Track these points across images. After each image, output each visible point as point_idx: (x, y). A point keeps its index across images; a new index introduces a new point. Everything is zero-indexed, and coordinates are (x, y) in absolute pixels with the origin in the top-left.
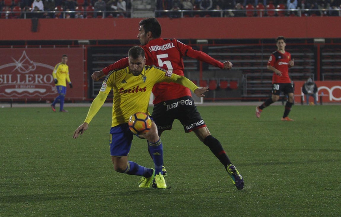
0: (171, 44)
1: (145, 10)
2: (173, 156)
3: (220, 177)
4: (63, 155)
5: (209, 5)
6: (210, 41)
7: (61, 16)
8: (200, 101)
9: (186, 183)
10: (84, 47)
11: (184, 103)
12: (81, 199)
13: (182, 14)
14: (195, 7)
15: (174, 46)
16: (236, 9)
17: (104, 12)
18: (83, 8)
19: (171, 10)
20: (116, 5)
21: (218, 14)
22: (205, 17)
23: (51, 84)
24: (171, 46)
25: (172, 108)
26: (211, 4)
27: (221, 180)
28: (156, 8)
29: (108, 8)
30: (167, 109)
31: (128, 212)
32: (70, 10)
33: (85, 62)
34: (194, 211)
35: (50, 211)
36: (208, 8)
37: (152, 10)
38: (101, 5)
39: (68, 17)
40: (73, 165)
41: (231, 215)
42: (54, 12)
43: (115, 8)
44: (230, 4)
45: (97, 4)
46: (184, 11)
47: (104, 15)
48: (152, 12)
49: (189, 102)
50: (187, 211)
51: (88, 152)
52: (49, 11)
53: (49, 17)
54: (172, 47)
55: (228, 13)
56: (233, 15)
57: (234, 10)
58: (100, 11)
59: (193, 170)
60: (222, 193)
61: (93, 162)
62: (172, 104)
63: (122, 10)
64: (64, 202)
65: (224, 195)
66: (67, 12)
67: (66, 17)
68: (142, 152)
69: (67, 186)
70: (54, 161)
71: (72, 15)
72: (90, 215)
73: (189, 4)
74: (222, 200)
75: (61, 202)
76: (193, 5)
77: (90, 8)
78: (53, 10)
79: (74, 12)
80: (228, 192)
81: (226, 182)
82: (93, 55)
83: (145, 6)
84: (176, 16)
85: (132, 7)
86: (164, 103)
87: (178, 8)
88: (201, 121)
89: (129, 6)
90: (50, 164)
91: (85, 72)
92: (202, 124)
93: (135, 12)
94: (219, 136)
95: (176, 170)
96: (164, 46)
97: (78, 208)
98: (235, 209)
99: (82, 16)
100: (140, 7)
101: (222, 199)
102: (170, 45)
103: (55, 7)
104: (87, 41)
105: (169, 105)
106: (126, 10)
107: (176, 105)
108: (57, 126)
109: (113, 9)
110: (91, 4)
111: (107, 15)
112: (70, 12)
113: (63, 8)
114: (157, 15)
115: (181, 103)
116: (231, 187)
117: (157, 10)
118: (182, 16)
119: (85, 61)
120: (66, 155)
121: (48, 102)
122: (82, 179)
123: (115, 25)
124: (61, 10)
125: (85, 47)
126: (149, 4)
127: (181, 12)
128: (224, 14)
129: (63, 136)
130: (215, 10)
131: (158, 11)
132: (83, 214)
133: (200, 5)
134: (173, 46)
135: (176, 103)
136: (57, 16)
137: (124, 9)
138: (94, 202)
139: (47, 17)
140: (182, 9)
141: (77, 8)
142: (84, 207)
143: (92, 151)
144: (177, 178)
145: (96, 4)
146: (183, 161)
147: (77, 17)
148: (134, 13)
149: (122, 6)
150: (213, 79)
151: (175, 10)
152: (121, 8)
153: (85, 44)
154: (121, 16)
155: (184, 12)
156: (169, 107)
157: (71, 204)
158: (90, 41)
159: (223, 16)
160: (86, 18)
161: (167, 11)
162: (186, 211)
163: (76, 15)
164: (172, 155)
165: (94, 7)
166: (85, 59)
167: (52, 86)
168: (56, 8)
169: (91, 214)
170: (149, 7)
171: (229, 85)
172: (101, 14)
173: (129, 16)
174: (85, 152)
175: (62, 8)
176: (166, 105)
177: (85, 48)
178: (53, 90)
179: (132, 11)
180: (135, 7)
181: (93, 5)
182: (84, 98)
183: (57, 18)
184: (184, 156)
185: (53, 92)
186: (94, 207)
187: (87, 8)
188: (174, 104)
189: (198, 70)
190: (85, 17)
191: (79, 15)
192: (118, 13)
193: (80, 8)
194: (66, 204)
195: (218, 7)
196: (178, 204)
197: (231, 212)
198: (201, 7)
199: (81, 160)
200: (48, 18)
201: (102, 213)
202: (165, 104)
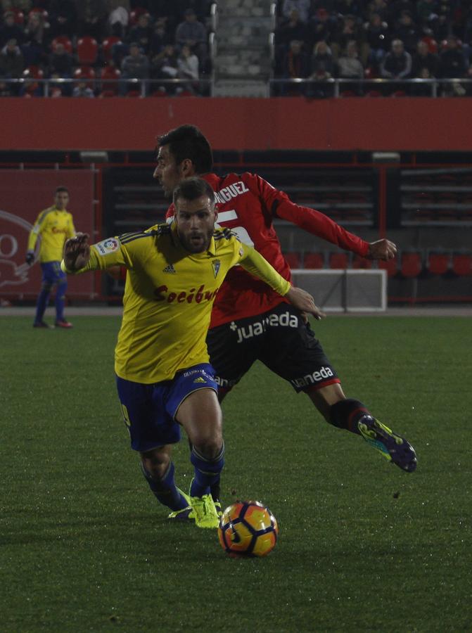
0: (240, 185)
1: (248, 77)
2: (312, 439)
3: (428, 492)
4: (40, 436)
5: (403, 68)
6: (406, 157)
7: (38, 91)
8: (379, 305)
9: (343, 507)
10: (93, 169)
11: (278, 322)
12: (85, 544)
13: (337, 89)
14: (368, 72)
15: (248, 190)
16: (470, 77)
17: (144, 81)
18: (92, 72)
19: (311, 79)
20: (174, 65)
21: (424, 90)
22: (394, 96)
23: (13, 259)
24: (241, 190)
25: (251, 335)
26: (409, 63)
27: (430, 501)
28: (272, 72)
29: (156, 72)
30: (238, 338)
31: (200, 577)
32: (61, 77)
33: (96, 205)
34: (363, 576)
35: (8, 574)
36: (402, 74)
37: (262, 77)
38: (138, 65)
39: (57, 94)
40: (64, 460)
41: (455, 586)
42: (22, 80)
43: (171, 71)
44: (455, 64)
45: (128, 61)
46: (340, 80)
47: (143, 88)
48: (261, 82)
49: (291, 319)
50: (346, 575)
51: (103, 429)
52: (8, 78)
53: (8, 93)
54: (242, 192)
55: (450, 86)
56: (462, 91)
57: (465, 80)
58: (135, 80)
59: (361, 474)
60: (433, 532)
61: (113, 454)
62: (250, 327)
63: (189, 77)
64: (42, 551)
65: (438, 537)
66: (53, 80)
67: (50, 94)
68: (235, 430)
69: (49, 511)
70: (18, 450)
71: (67, 89)
72: (107, 583)
73: (355, 63)
74: (432, 549)
75: (35, 551)
76: (365, 68)
77: (111, 71)
78: (21, 75)
79: (70, 80)
80: (447, 530)
81: (442, 504)
82: (117, 189)
83: (246, 67)
84: (322, 93)
85: (214, 71)
86: (233, 323)
87: (328, 74)
88: (323, 369)
89: (206, 67)
90: (8, 457)
91: (95, 229)
92: (325, 377)
93: (222, 82)
94: (426, 392)
95: (319, 473)
96: (224, 192)
97: (78, 566)
98: (464, 572)
99: (89, 90)
100: (235, 70)
101: (432, 546)
102: (237, 188)
103: (25, 69)
104: (103, 154)
105: (243, 329)
106: (200, 77)
107: (261, 328)
108: (27, 364)
109: (168, 76)
110: (112, 63)
111: (152, 90)
112: (61, 80)
113: (44, 71)
114: (276, 91)
115: (271, 324)
116: (454, 518)
117: (275, 78)
118: (337, 94)
119: (96, 202)
120: (47, 435)
121: (6, 303)
122: (86, 495)
123: (171, 115)
124: (37, 76)
125: (96, 168)
126: (256, 63)
127: (333, 84)
128: (441, 89)
129: (41, 388)
130: (419, 80)
131: (278, 80)
132: (88, 580)
133: (382, 66)
134: (245, 190)
135: (259, 324)
136: (28, 90)
137: (195, 75)
138: (116, 552)
139: (4, 93)
140: (336, 75)
141: (78, 71)
142: (90, 564)
143: (112, 425)
144: (322, 494)
145: (124, 62)
146: (335, 453)
147: (79, 93)
148: (220, 86)
149: (190, 69)
150: (412, 250)
151: (320, 78)
152: (187, 71)
153: (97, 161)
154: (185, 93)
155: (341, 84)
156: (244, 335)
157: (59, 555)
158: (109, 153)
159: (439, 94)
160: (101, 97)
161: (299, 80)
162: (342, 576)
163: (76, 89)
164: (310, 438)
165: (120, 70)
166: (95, 198)
167: (14, 264)
168: (27, 72)
169: (108, 581)
170: (254, 70)
171: (450, 265)
172: (136, 87)
173: (207, 92)
174: (95, 428)
175: (41, 72)
176: (236, 329)
177: (98, 171)
178: (17, 274)
179: (212, 80)
180: (221, 71)
181: (118, 66)
182: (93, 295)
183: (28, 96)
184: (340, 441)
185: (18, 278)
186: (115, 564)
187: (103, 72)
188: (255, 325)
189: (375, 227)
190: (96, 93)
191: (83, 89)
192: (178, 85)
193: (85, 72)
194: (46, 555)
195: (425, 71)
196: (324, 558)
197: (453, 578)
198: (385, 72)
199: (85, 448)
200: (6, 96)
201: (135, 579)
202: (233, 327)
